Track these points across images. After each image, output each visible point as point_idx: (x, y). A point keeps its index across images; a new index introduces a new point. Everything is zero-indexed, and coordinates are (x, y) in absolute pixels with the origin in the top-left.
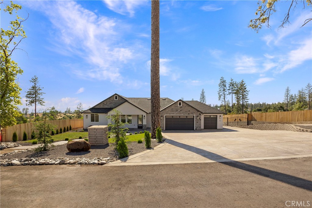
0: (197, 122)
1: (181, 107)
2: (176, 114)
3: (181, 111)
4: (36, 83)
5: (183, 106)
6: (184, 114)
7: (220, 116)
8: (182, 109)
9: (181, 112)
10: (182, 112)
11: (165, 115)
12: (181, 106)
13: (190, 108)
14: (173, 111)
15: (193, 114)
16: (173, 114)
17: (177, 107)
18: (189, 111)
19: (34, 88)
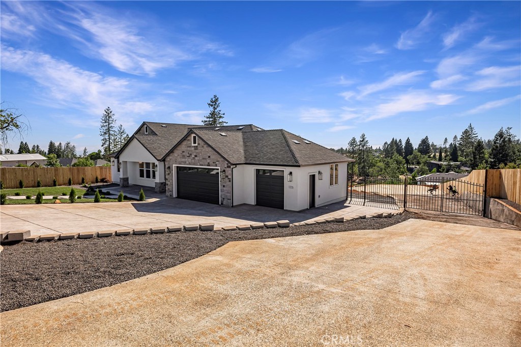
0: (224, 186)
1: (196, 148)
2: (189, 164)
3: (196, 156)
4: (216, 107)
5: (199, 144)
6: (201, 163)
7: (291, 173)
8: (197, 151)
9: (196, 158)
10: (198, 160)
11: (174, 165)
12: (196, 145)
13: (210, 149)
14: (184, 156)
15: (217, 166)
16: (185, 163)
17: (190, 147)
18: (209, 157)
19: (213, 114)
